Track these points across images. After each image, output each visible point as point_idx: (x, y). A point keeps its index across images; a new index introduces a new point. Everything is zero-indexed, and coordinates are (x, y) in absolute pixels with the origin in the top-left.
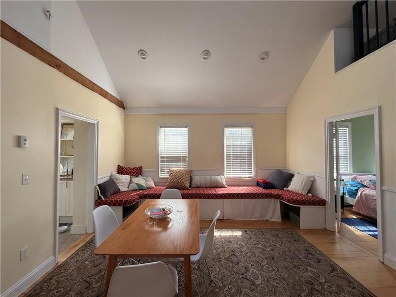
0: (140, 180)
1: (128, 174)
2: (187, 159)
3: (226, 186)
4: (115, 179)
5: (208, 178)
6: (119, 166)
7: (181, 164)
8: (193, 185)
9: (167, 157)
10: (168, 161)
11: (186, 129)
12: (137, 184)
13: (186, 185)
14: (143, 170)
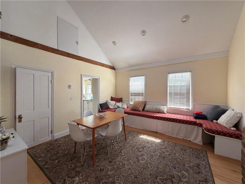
0: (119, 104)
1: (115, 101)
2: (144, 95)
3: (166, 113)
4: (108, 103)
5: (155, 107)
6: (111, 97)
7: (141, 97)
9: (134, 93)
10: (134, 96)
11: (144, 77)
12: (117, 106)
13: (140, 109)
14: (123, 99)
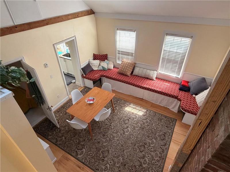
0: (105, 64)
1: (99, 60)
2: (134, 55)
3: (155, 79)
5: (145, 71)
6: (94, 54)
7: (130, 57)
8: (134, 74)
9: (121, 51)
10: (122, 54)
11: (135, 33)
12: (102, 67)
14: (108, 56)
